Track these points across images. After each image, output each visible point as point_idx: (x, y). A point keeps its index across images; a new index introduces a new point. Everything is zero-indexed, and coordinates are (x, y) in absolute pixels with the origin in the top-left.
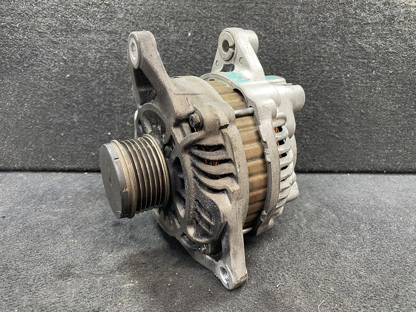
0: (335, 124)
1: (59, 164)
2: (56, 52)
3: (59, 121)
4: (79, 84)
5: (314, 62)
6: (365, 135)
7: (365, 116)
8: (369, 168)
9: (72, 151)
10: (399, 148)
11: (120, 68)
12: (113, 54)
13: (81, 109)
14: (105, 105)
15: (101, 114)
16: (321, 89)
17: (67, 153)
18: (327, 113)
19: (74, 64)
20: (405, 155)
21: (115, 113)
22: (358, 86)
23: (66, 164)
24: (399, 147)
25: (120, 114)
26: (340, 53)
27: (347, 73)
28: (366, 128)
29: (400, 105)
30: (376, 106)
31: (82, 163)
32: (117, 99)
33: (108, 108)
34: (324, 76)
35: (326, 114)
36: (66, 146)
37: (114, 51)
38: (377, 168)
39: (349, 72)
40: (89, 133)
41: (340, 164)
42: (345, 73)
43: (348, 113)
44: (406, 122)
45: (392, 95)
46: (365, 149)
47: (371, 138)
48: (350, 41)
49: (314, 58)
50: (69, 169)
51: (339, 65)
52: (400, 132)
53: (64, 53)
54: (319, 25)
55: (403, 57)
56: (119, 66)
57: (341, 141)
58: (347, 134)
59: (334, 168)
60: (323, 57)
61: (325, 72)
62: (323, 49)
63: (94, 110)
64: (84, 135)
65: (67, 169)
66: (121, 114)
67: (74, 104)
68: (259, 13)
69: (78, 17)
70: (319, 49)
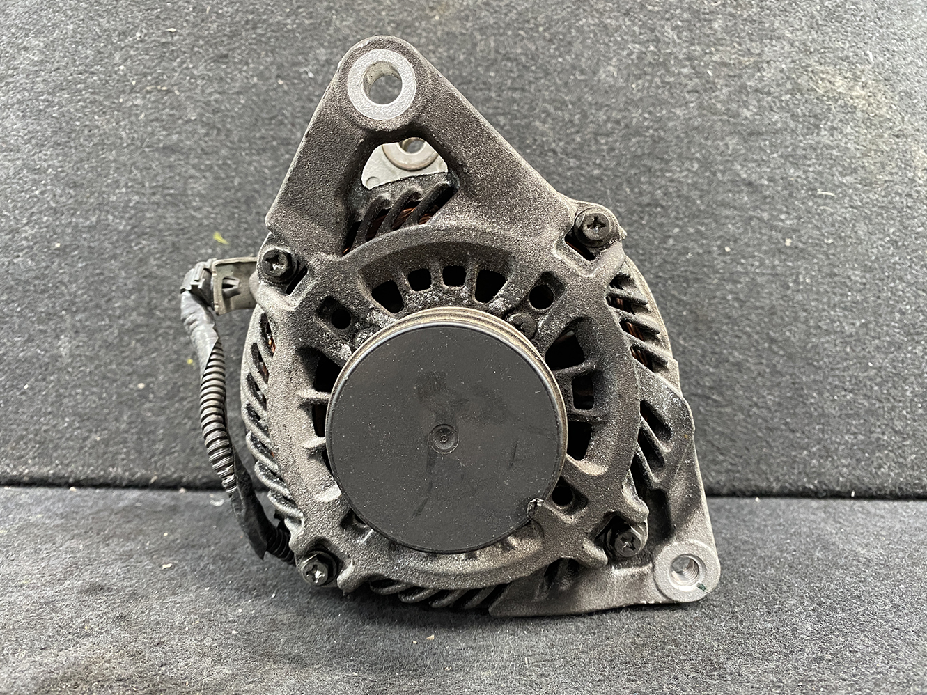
0: (707, 367)
1: (8, 465)
2: (37, 192)
3: (21, 355)
4: (80, 265)
5: (642, 218)
6: (789, 395)
7: (781, 348)
8: (809, 482)
9: (46, 431)
10: (879, 430)
11: (182, 229)
12: (168, 198)
13: (78, 324)
14: (139, 315)
15: (126, 338)
16: (662, 281)
17: (32, 436)
18: (684, 339)
19: (74, 220)
20: (899, 448)
21: (160, 335)
22: (754, 273)
23: (26, 463)
24: (879, 426)
25: (171, 337)
26: (701, 197)
27: (723, 242)
28: (788, 377)
29: (863, 321)
30: (806, 322)
31: (66, 462)
32: (170, 300)
33: (145, 322)
34: (668, 250)
35: (682, 342)
36: (32, 417)
37: (172, 191)
38: (831, 482)
39: (729, 240)
40: (93, 384)
41: (733, 472)
42: (719, 243)
43: (736, 340)
44: (886, 363)
45: (841, 295)
46: (793, 431)
47: (803, 403)
48: (723, 172)
49: (640, 209)
50: (31, 478)
51: (703, 224)
52: (876, 388)
53: (55, 196)
54: (645, 137)
55: (851, 207)
56: (179, 224)
57: (728, 410)
58: (741, 393)
59: (718, 482)
60: (662, 207)
61: (671, 241)
62: (660, 188)
63: (111, 327)
64: (79, 391)
65: (26, 479)
66: (175, 338)
67: (64, 312)
68: (507, 110)
69: (96, 117)
70: (650, 188)
